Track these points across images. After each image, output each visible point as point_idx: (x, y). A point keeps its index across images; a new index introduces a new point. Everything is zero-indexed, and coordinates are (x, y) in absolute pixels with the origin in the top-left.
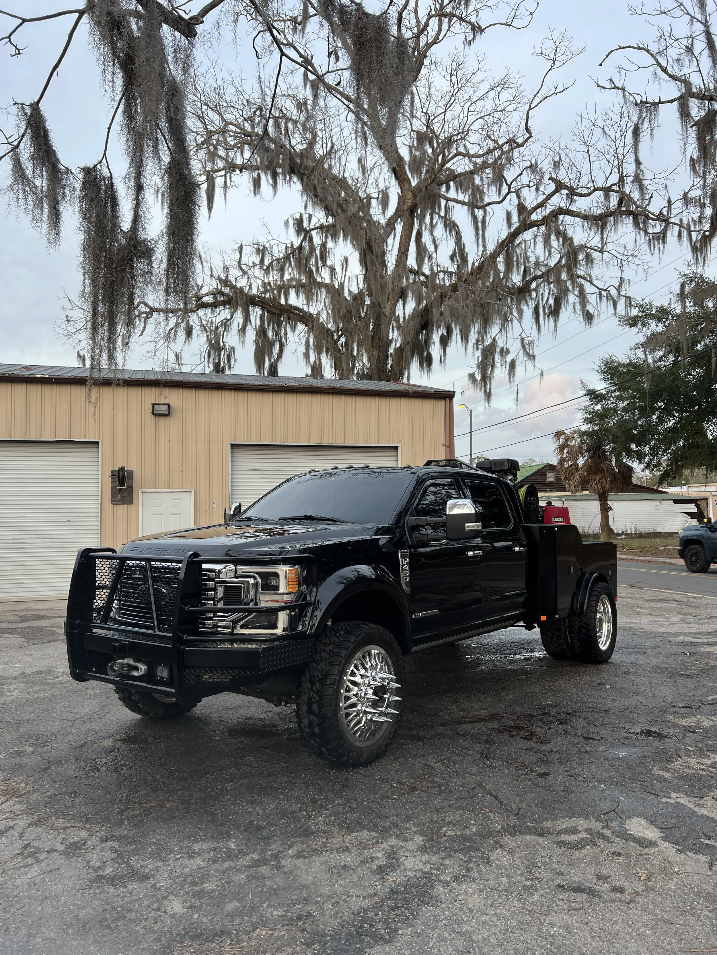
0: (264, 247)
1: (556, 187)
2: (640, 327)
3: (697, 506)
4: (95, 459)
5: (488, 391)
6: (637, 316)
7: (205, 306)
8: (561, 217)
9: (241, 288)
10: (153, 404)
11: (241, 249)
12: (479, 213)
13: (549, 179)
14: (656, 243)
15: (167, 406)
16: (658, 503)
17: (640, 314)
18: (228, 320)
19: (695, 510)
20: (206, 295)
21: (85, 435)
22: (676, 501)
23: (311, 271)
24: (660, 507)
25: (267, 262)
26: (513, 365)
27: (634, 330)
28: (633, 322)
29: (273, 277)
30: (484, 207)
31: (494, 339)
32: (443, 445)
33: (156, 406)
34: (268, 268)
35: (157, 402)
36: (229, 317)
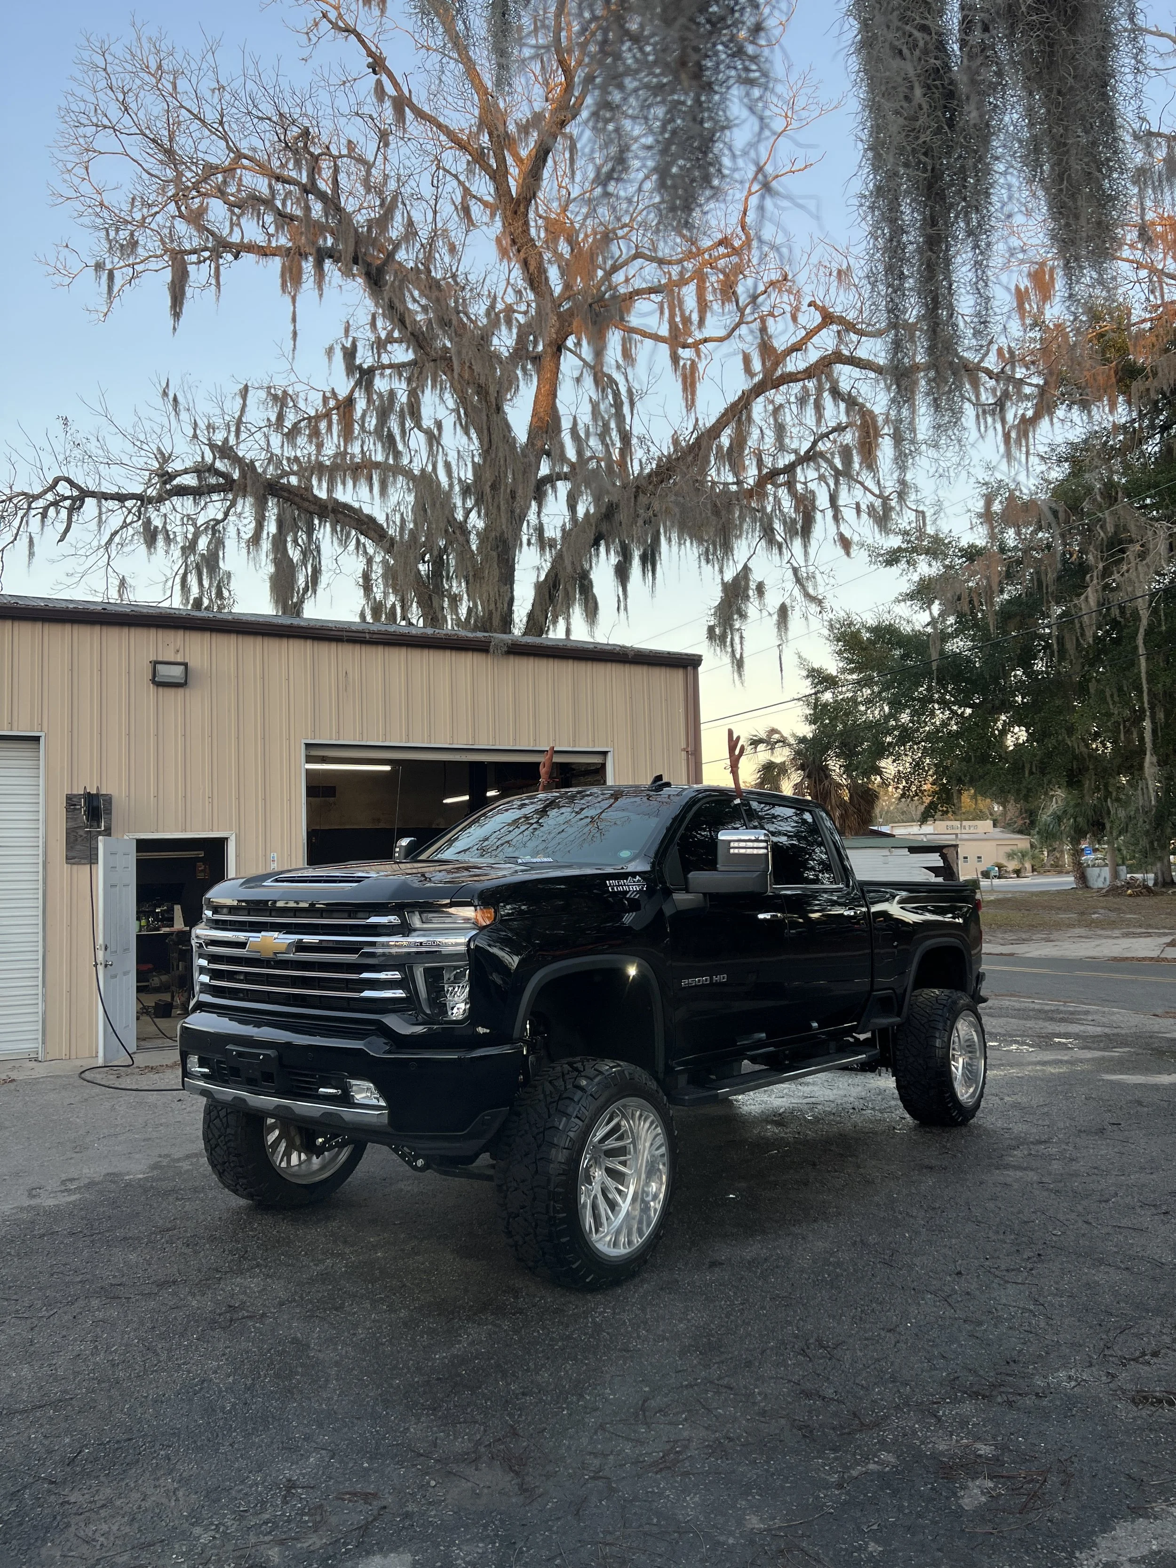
0: (285, 392)
1: (823, 319)
2: (905, 566)
3: (944, 857)
4: (32, 773)
5: (738, 656)
6: (900, 548)
7: (182, 491)
8: (838, 368)
9: (252, 462)
10: (156, 663)
11: (246, 390)
12: (685, 354)
13: (810, 305)
14: (989, 419)
15: (182, 668)
16: (885, 852)
17: (904, 546)
18: (218, 522)
19: (941, 864)
20: (186, 472)
21: (11, 723)
22: (913, 850)
23: (391, 437)
24: (890, 859)
25: (290, 419)
26: (783, 612)
27: (895, 570)
28: (892, 558)
29: (304, 448)
30: (696, 345)
31: (746, 568)
32: (684, 750)
33: (159, 667)
34: (291, 432)
35: (160, 659)
36: (220, 516)
